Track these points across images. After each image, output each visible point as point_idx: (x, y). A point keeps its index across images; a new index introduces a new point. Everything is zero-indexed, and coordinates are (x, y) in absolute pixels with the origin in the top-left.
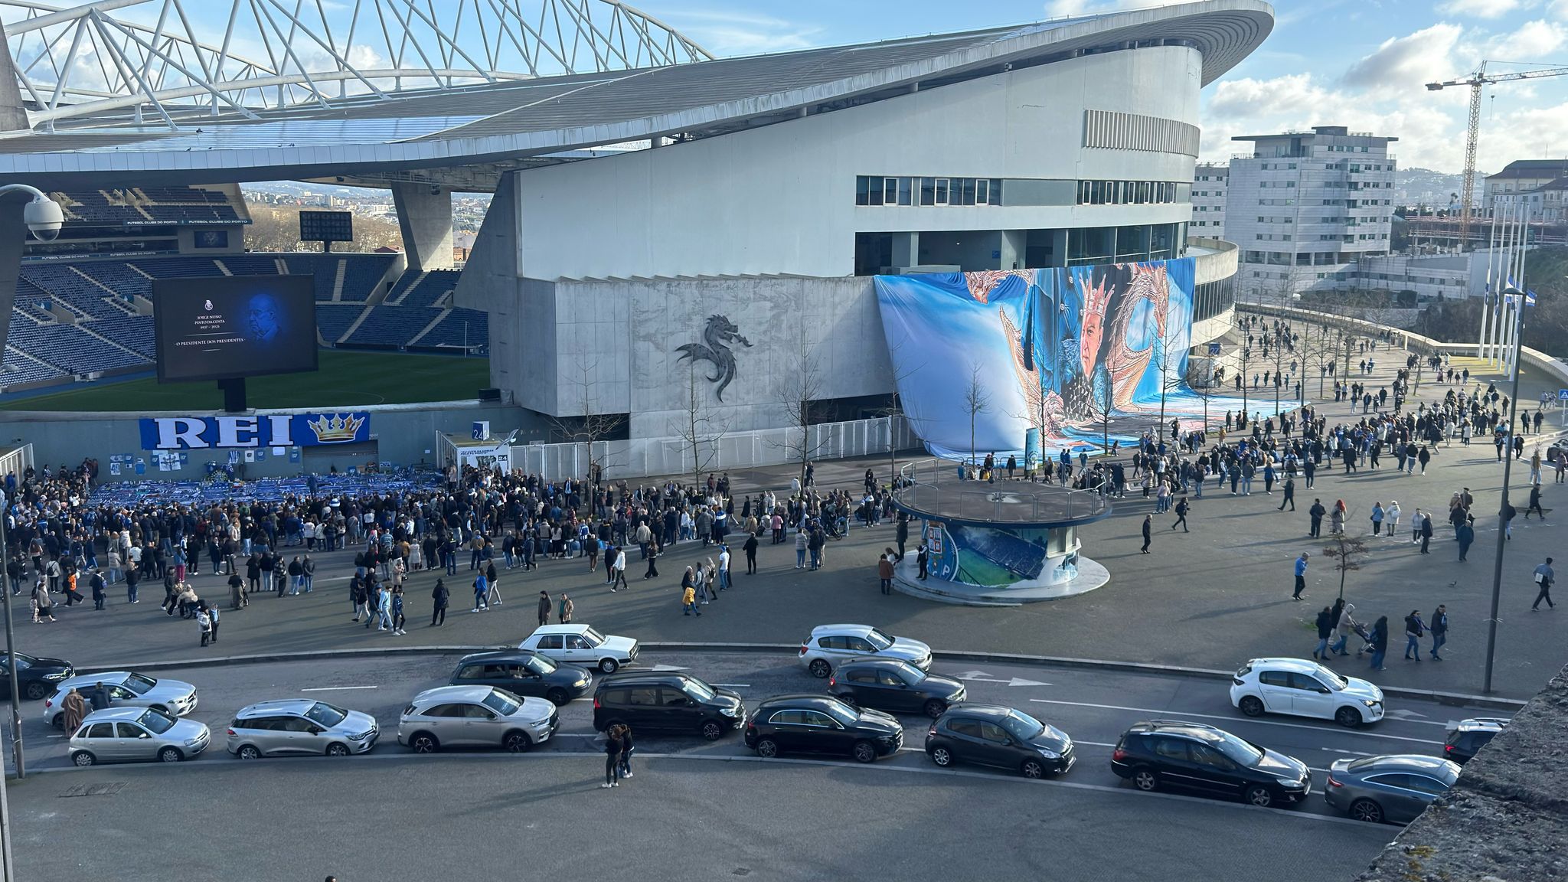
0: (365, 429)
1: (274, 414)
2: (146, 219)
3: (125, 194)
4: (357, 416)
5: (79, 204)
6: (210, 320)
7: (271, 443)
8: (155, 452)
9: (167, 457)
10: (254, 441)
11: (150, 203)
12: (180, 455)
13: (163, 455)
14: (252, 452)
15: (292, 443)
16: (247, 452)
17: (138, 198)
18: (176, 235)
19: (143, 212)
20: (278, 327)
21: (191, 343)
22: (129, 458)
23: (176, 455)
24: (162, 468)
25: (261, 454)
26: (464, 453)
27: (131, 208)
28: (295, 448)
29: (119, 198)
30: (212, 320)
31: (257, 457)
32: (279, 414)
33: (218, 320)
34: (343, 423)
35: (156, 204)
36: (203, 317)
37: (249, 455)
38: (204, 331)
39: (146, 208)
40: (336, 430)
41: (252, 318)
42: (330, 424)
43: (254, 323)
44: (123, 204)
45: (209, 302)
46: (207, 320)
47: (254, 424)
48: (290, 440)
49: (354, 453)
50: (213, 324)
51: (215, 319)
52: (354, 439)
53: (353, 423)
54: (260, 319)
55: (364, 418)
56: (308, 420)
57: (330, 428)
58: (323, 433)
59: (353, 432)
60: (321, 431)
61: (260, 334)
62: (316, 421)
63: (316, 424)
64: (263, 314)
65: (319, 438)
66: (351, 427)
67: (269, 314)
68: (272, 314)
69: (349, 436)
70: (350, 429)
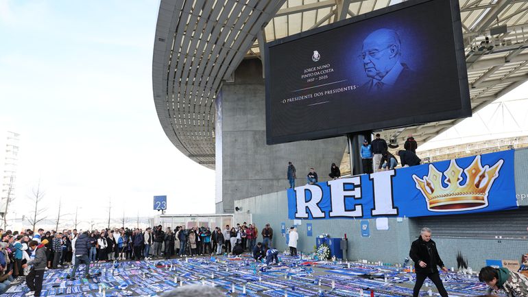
0: (504, 183)
6: (317, 71)
7: (374, 212)
10: (358, 211)
15: (394, 212)
20: (402, 64)
21: (297, 99)
22: (283, 227)
25: (365, 227)
30: (319, 70)
33: (327, 69)
34: (464, 175)
36: (310, 70)
38: (311, 84)
41: (367, 60)
42: (444, 177)
43: (369, 65)
45: (316, 54)
46: (313, 72)
47: (357, 186)
48: (393, 208)
49: (499, 235)
50: (320, 75)
51: (323, 69)
52: (487, 204)
53: (480, 174)
54: (378, 59)
55: (501, 162)
56: (414, 176)
57: (445, 186)
58: (435, 194)
59: (483, 191)
60: (432, 191)
61: (377, 77)
62: (425, 177)
63: (424, 181)
64: (381, 53)
65: (431, 204)
66: (479, 182)
67: (390, 51)
68: (393, 50)
69: (477, 198)
70: (477, 186)
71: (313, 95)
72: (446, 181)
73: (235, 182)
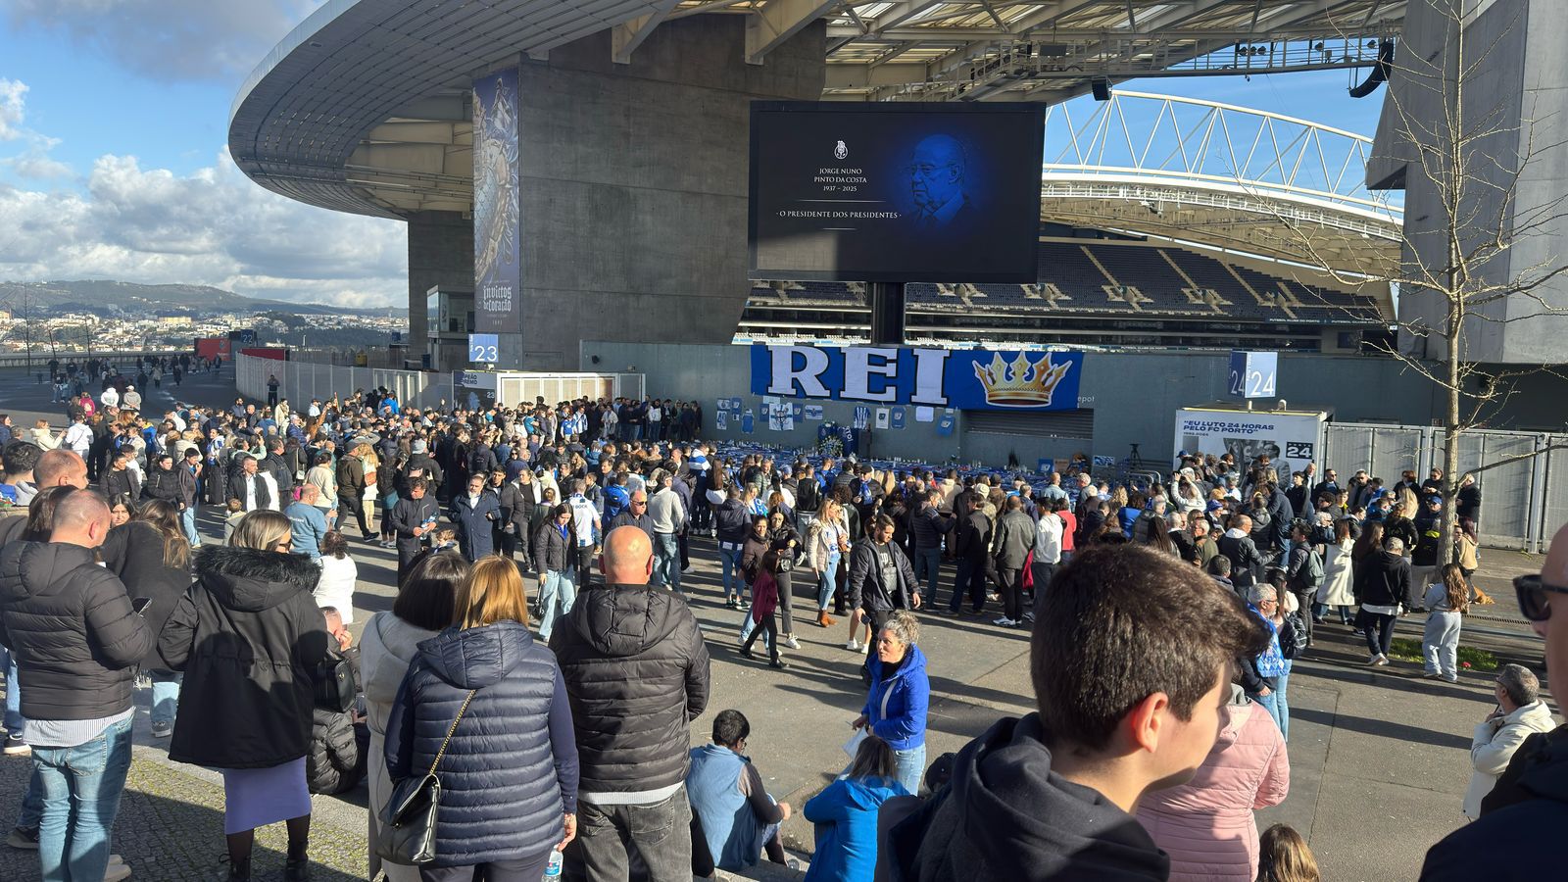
0: (1070, 385)
1: (924, 347)
2: (1290, 318)
3: (1276, 297)
4: (1058, 358)
5: (1229, 303)
6: (841, 175)
7: (914, 399)
8: (766, 399)
9: (778, 409)
10: (890, 394)
11: (1298, 305)
12: (794, 406)
13: (774, 404)
14: (886, 411)
15: (944, 401)
16: (880, 411)
17: (1288, 300)
18: (1320, 335)
19: (1288, 311)
20: (965, 197)
21: (805, 214)
22: (736, 405)
23: (790, 405)
24: (773, 425)
25: (898, 416)
26: (1191, 425)
27: (1279, 308)
28: (949, 411)
29: (1269, 300)
30: (845, 176)
31: (893, 422)
32: (932, 347)
33: (856, 176)
34: (1031, 370)
35: (1303, 305)
36: (829, 171)
37: (882, 417)
38: (829, 195)
39: (1293, 309)
40: (1018, 382)
41: (917, 178)
42: (1009, 369)
43: (920, 187)
44: (1271, 304)
45: (841, 146)
46: (835, 176)
47: (892, 361)
48: (942, 396)
49: (1053, 433)
50: (846, 184)
51: (851, 175)
52: (1050, 403)
53: (1048, 372)
54: (933, 180)
55: (1070, 362)
56: (974, 362)
57: (1009, 378)
58: (996, 386)
59: (1048, 389)
60: (994, 382)
61: (929, 208)
62: (987, 365)
63: (986, 369)
64: (938, 173)
65: (990, 396)
66: (1046, 380)
67: (950, 173)
68: (955, 172)
69: (1041, 396)
70: (1044, 383)
71: (831, 214)
72: (1010, 374)
73: (550, 294)
